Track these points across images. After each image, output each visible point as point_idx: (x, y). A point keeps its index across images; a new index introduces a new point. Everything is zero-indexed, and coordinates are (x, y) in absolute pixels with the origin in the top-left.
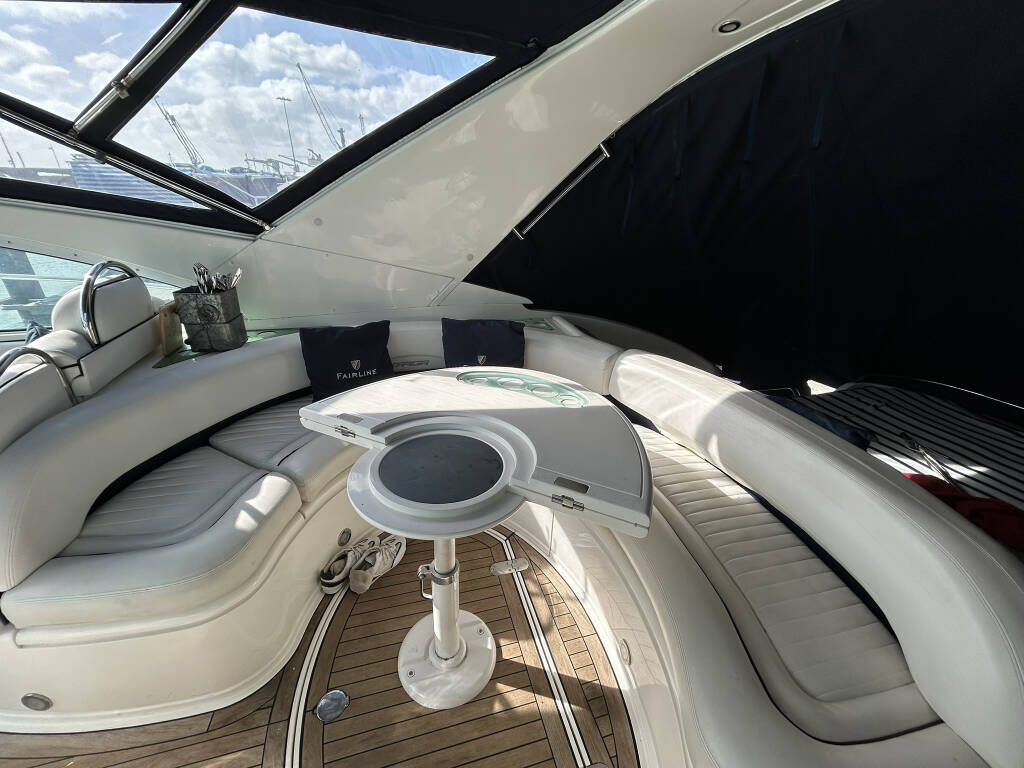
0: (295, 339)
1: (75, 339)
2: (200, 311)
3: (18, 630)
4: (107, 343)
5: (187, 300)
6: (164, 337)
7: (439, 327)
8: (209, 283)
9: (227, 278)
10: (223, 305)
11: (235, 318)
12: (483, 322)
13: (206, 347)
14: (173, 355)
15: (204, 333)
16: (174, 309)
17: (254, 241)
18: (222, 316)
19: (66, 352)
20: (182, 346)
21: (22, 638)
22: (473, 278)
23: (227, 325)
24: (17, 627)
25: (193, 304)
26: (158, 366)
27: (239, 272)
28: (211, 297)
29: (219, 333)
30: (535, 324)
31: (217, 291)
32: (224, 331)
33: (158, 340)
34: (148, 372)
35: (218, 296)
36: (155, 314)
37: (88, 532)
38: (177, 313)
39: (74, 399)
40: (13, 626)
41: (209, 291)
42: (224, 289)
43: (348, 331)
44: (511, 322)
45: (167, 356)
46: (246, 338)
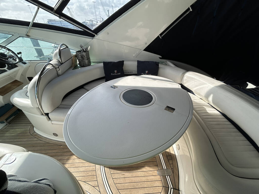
0: (102, 64)
1: (58, 62)
2: (81, 56)
3: (52, 121)
4: (63, 63)
5: (78, 54)
6: (74, 63)
7: (136, 63)
8: (83, 50)
9: (87, 48)
10: (86, 55)
11: (88, 59)
12: (148, 62)
13: (82, 66)
14: (76, 67)
15: (82, 62)
16: (76, 56)
17: (93, 39)
18: (86, 58)
19: (56, 64)
20: (78, 65)
21: (53, 122)
22: (146, 50)
23: (87, 60)
24: (52, 120)
25: (80, 55)
26: (73, 69)
27: (89, 47)
28: (84, 53)
29: (85, 62)
30: (162, 63)
31: (85, 52)
32: (86, 62)
33: (73, 63)
34: (71, 71)
35: (85, 53)
36: (72, 57)
37: (62, 103)
38: (76, 57)
39: (58, 75)
40: (51, 120)
41: (83, 52)
42: (86, 51)
43: (114, 63)
44: (156, 62)
45: (75, 67)
46: (91, 64)
